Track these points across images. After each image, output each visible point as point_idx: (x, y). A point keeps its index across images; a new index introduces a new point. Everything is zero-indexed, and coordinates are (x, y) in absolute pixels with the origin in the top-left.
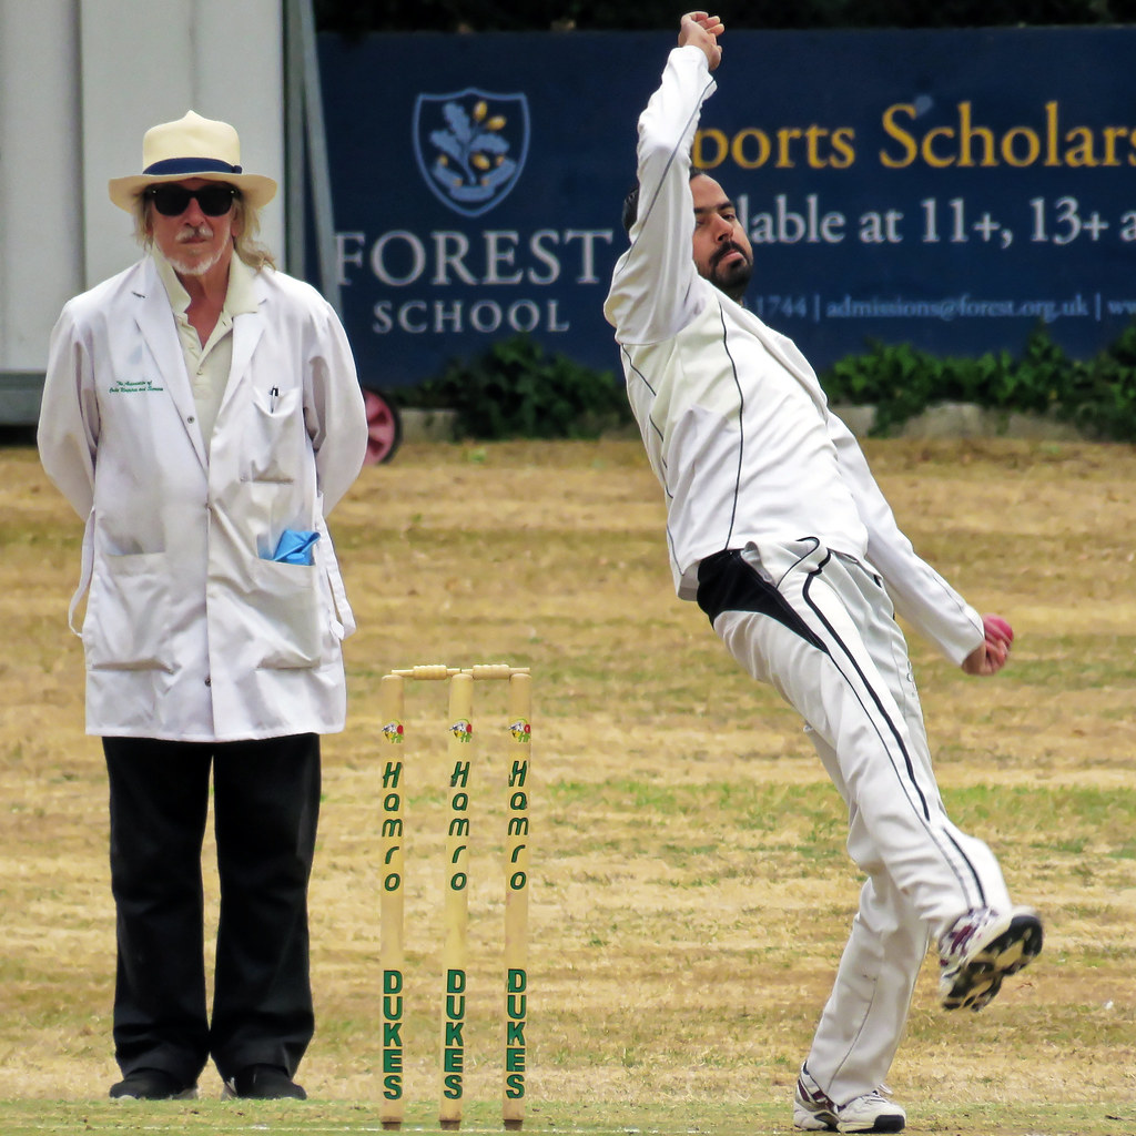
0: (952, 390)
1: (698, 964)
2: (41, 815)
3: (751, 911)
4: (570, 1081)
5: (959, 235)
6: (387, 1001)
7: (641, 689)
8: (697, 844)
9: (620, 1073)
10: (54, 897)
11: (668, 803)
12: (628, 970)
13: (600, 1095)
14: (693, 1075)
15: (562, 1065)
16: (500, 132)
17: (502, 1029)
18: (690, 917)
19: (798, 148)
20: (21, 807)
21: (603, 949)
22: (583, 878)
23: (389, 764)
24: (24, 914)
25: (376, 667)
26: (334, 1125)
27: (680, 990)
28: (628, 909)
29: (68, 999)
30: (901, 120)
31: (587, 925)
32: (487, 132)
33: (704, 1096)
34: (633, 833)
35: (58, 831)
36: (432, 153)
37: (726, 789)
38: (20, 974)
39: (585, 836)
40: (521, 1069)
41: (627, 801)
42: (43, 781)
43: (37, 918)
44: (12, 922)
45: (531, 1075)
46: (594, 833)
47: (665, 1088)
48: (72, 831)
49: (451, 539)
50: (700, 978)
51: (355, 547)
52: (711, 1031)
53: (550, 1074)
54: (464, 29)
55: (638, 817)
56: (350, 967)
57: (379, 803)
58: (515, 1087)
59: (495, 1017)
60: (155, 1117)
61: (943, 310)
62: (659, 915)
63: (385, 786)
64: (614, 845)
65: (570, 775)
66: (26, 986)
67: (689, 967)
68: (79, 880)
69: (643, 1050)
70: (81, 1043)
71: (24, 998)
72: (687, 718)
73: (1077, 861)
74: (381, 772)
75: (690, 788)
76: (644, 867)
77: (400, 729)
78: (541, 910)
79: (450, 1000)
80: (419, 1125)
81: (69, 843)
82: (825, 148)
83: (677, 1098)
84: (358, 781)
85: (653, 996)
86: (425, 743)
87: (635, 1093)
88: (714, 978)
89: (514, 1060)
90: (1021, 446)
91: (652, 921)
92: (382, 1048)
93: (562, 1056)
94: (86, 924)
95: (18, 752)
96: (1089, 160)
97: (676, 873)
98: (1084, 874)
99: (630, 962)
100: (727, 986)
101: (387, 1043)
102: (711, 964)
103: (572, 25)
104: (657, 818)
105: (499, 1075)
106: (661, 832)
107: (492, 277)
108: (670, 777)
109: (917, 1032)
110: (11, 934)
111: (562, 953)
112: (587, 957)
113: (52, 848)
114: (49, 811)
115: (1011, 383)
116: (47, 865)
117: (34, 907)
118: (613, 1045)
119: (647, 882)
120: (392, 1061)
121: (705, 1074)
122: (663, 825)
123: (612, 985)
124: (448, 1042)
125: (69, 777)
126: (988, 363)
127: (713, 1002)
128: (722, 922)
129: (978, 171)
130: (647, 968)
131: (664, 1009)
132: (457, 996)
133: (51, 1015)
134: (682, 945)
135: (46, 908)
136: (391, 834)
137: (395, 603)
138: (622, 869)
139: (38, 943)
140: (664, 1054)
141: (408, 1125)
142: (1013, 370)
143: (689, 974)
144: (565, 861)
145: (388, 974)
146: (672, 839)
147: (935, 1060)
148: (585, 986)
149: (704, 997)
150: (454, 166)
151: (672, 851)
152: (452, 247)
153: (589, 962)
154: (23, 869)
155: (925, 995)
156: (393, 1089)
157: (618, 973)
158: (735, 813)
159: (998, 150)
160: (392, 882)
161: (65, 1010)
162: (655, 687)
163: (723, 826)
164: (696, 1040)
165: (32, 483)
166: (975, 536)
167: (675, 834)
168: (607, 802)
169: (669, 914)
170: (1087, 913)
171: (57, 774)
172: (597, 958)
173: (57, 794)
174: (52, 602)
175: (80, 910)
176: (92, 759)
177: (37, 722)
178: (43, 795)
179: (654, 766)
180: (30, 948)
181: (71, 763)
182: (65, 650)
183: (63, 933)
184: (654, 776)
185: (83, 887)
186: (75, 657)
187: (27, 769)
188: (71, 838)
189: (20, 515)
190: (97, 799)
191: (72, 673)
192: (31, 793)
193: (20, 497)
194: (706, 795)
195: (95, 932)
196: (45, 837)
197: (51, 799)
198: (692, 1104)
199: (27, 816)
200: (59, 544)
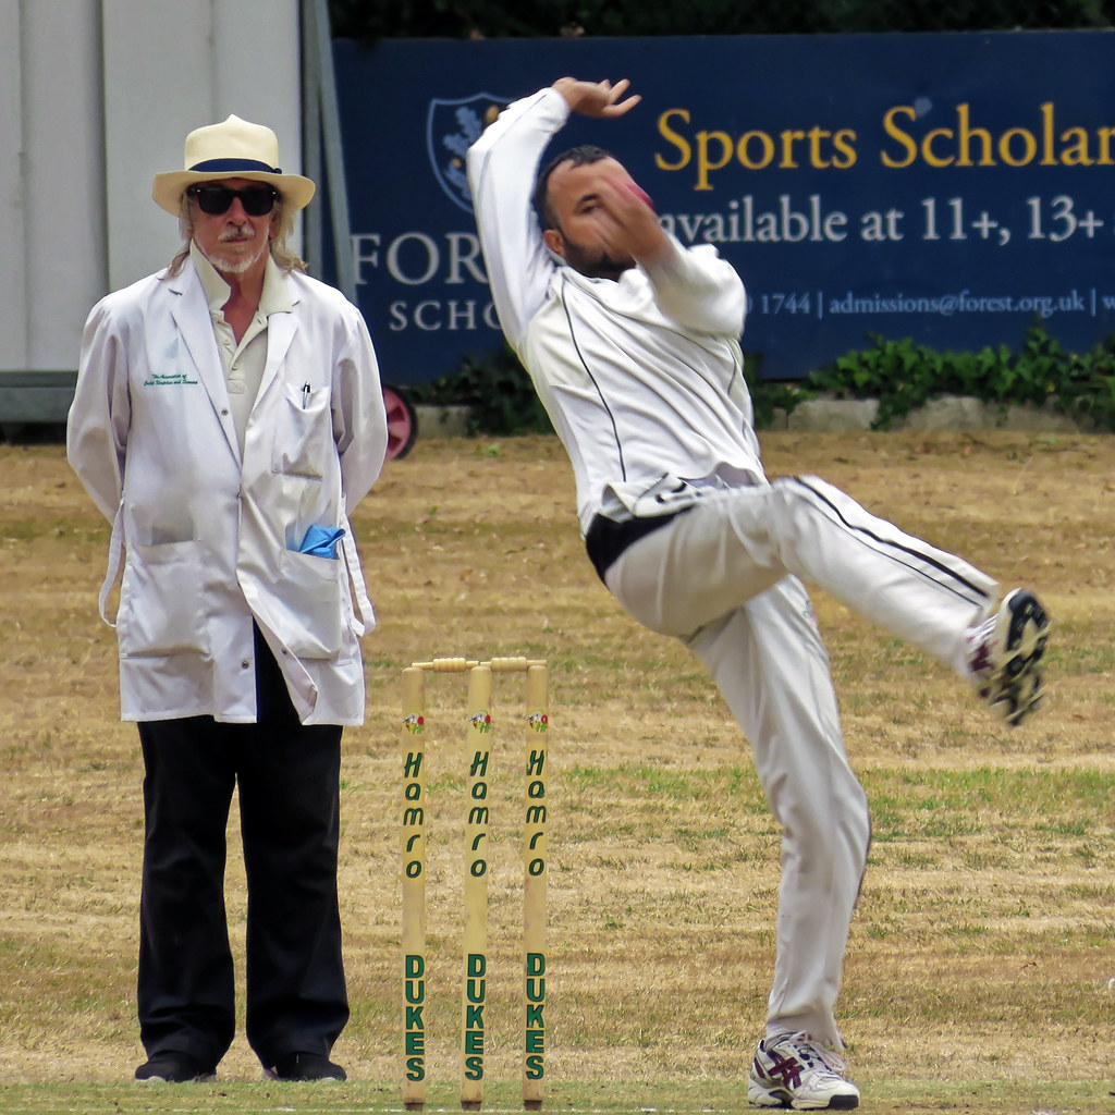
0: (953, 383)
1: (710, 946)
2: (69, 804)
3: (762, 894)
4: (588, 1062)
5: (958, 234)
6: (409, 985)
7: (652, 677)
8: (708, 829)
9: (636, 1053)
10: (83, 885)
11: (680, 789)
12: (643, 952)
13: (617, 1075)
14: (707, 1055)
15: (579, 1045)
17: (521, 1011)
18: (702, 900)
19: (801, 149)
20: (51, 796)
21: (619, 933)
22: (598, 863)
23: (411, 755)
24: (55, 901)
25: (395, 658)
26: (358, 1106)
27: (694, 972)
28: (643, 892)
29: (97, 984)
30: (901, 121)
31: (602, 908)
33: (718, 1076)
34: (646, 818)
35: (87, 820)
36: (445, 157)
37: (737, 774)
38: (51, 960)
39: (600, 821)
40: (541, 1050)
41: (640, 787)
42: (72, 772)
43: (66, 903)
44: (42, 908)
45: (549, 1056)
46: (608, 818)
47: (680, 1068)
48: (101, 819)
49: (466, 532)
50: (713, 960)
51: (374, 539)
52: (725, 1012)
53: (567, 1054)
54: (476, 36)
55: (651, 802)
56: (372, 951)
57: (400, 790)
58: (535, 1069)
59: (514, 999)
60: (184, 1100)
61: (942, 306)
62: (672, 898)
63: (407, 775)
64: (628, 830)
65: (584, 762)
66: (56, 972)
67: (702, 949)
68: (108, 868)
69: (658, 1031)
70: (111, 1027)
71: (55, 984)
72: (698, 706)
73: (1079, 843)
74: (401, 760)
75: (700, 774)
76: (659, 852)
77: (421, 721)
78: (557, 893)
79: (471, 984)
80: (441, 1106)
81: (98, 832)
82: (827, 149)
83: (692, 1078)
84: (378, 768)
85: (667, 978)
86: (443, 732)
87: (652, 1074)
88: (727, 960)
89: (534, 1042)
90: (1021, 438)
91: (666, 904)
92: (405, 1030)
93: (579, 1038)
94: (114, 911)
95: (47, 744)
96: (1084, 159)
97: (688, 858)
98: (1085, 856)
99: (644, 944)
100: (739, 967)
101: (409, 1026)
102: (723, 946)
103: (580, 30)
104: (670, 804)
105: (518, 1056)
106: (672, 817)
108: (683, 764)
109: (925, 1012)
110: (42, 921)
111: (579, 936)
112: (603, 940)
113: (80, 837)
114: (77, 800)
115: (1009, 376)
116: (75, 853)
117: (64, 894)
118: (629, 1026)
119: (660, 867)
120: (414, 1044)
121: (719, 1053)
122: (675, 810)
123: (628, 967)
124: (469, 1025)
125: (97, 767)
126: (987, 357)
127: (726, 983)
128: (733, 905)
129: (976, 171)
130: (662, 951)
131: (678, 990)
132: (478, 980)
133: (81, 1001)
134: (695, 928)
135: (75, 895)
136: (413, 823)
137: (412, 593)
138: (636, 853)
139: (66, 929)
140: (678, 1034)
141: (430, 1106)
142: (1012, 364)
143: (702, 956)
144: (580, 846)
145: (410, 959)
146: (684, 823)
147: (942, 1039)
148: (600, 968)
149: (718, 979)
151: (685, 836)
152: (465, 249)
153: (605, 945)
154: (53, 857)
155: (933, 975)
156: (416, 1071)
157: (633, 955)
158: (745, 798)
159: (995, 150)
160: (414, 869)
161: (95, 997)
162: (666, 675)
163: (734, 810)
164: (709, 1021)
165: (58, 481)
166: (976, 526)
167: (688, 819)
168: (621, 789)
169: (682, 898)
170: (1088, 894)
171: (84, 763)
172: (612, 941)
173: (86, 783)
174: (79, 596)
175: (109, 896)
176: (119, 748)
177: (65, 712)
178: (71, 784)
179: (666, 752)
180: (61, 934)
181: (99, 753)
182: (91, 641)
183: (93, 920)
184: (667, 762)
185: (112, 874)
186: (103, 648)
187: (56, 759)
188: (99, 826)
189: (47, 510)
190: (123, 788)
191: (99, 664)
192: (61, 782)
193: (46, 493)
194: (717, 781)
195: (123, 918)
196: (73, 826)
197: (79, 787)
198: (707, 1083)
199: (55, 806)
200: (84, 541)
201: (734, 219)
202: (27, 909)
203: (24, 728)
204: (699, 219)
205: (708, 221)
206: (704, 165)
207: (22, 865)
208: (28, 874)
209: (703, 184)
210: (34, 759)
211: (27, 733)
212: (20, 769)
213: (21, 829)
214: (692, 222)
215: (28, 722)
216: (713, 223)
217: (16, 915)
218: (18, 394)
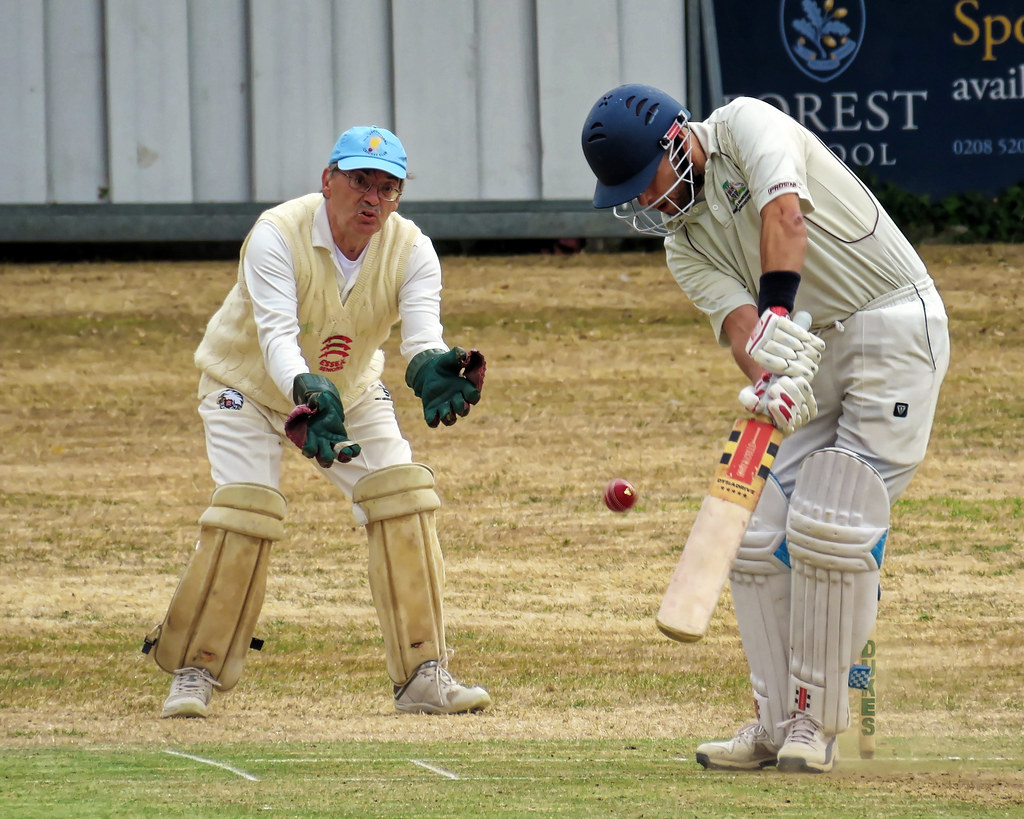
1: (999, 633)
2: (514, 528)
4: (908, 721)
7: (953, 429)
8: (996, 544)
9: (944, 715)
10: (525, 589)
11: (975, 514)
12: (949, 638)
13: (930, 731)
14: (998, 716)
15: (901, 709)
16: (843, 20)
18: (993, 598)
20: (500, 523)
21: (930, 623)
22: (915, 570)
24: (504, 602)
27: (987, 653)
28: (948, 593)
29: (537, 665)
31: (917, 605)
32: (833, 20)
33: (1007, 732)
34: (950, 536)
35: (527, 540)
36: (794, 36)
37: (1018, 502)
38: (502, 646)
39: (915, 539)
40: (873, 714)
41: (945, 513)
42: (515, 504)
43: (512, 604)
44: (495, 608)
45: (879, 717)
46: (921, 536)
47: (978, 726)
48: (538, 540)
50: (1002, 643)
52: (1011, 683)
53: (893, 716)
55: (954, 524)
58: (868, 726)
60: (604, 752)
62: (970, 597)
64: (936, 545)
66: (505, 655)
67: (993, 635)
68: (544, 577)
69: (960, 698)
70: (547, 697)
71: (504, 664)
72: (988, 451)
75: (991, 502)
76: (958, 562)
81: (536, 549)
83: (987, 733)
85: (967, 657)
87: (955, 731)
88: (1012, 643)
89: (867, 707)
91: (966, 601)
93: (902, 702)
94: (548, 609)
95: (497, 482)
97: (982, 566)
99: (950, 632)
102: (1009, 633)
104: (967, 525)
105: (856, 718)
106: (970, 535)
107: (839, 126)
108: (977, 494)
110: (494, 617)
111: (900, 626)
112: (918, 630)
113: (523, 553)
114: (520, 526)
116: (519, 566)
117: (511, 597)
118: (939, 694)
119: (961, 573)
121: (1007, 715)
122: (972, 530)
123: (937, 650)
125: (534, 500)
127: (1012, 661)
128: (1017, 601)
130: (963, 637)
131: (975, 667)
133: (526, 677)
134: (987, 619)
135: (519, 598)
138: (943, 563)
139: (514, 623)
140: (976, 700)
143: (993, 641)
144: (901, 558)
146: (979, 540)
148: (917, 651)
149: (1005, 658)
150: (809, 45)
151: (980, 550)
152: (809, 105)
153: (919, 632)
154: (502, 569)
157: (941, 641)
161: (536, 674)
162: (963, 427)
163: (1017, 530)
164: (1000, 690)
165: (503, 283)
167: (981, 537)
168: (931, 514)
169: (977, 596)
171: (525, 497)
172: (925, 629)
173: (525, 513)
174: (519, 370)
175: (544, 598)
176: (551, 486)
177: (510, 459)
178: (515, 513)
179: (964, 486)
180: (509, 627)
181: (536, 490)
182: (529, 405)
183: (533, 616)
184: (965, 494)
185: (547, 581)
186: (537, 410)
187: (503, 494)
188: (537, 545)
189: (494, 306)
190: (555, 516)
191: (535, 422)
192: (507, 512)
193: (494, 292)
194: (1003, 508)
195: (556, 614)
196: (517, 544)
197: (522, 516)
198: (998, 738)
199: (504, 529)
200: (523, 327)
201: (1013, 82)
202: (483, 608)
203: (478, 470)
204: (986, 82)
205: (993, 84)
206: (990, 41)
207: (478, 575)
208: (483, 582)
209: (989, 56)
210: (487, 494)
211: (482, 475)
212: (477, 502)
213: (478, 547)
214: (980, 85)
215: (482, 467)
216: (997, 85)
217: (474, 612)
218: (473, 218)
